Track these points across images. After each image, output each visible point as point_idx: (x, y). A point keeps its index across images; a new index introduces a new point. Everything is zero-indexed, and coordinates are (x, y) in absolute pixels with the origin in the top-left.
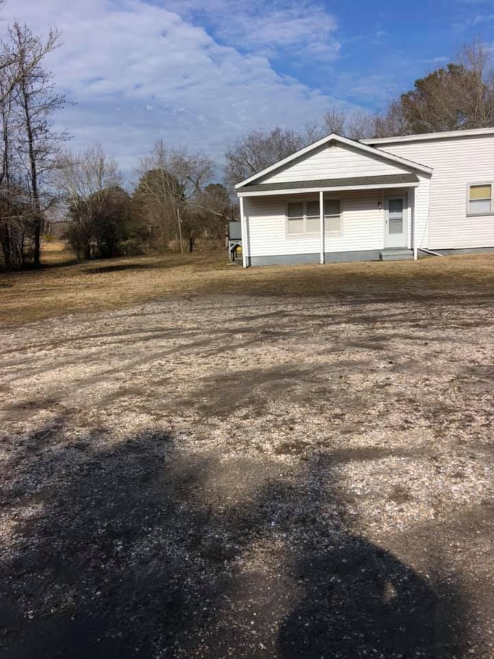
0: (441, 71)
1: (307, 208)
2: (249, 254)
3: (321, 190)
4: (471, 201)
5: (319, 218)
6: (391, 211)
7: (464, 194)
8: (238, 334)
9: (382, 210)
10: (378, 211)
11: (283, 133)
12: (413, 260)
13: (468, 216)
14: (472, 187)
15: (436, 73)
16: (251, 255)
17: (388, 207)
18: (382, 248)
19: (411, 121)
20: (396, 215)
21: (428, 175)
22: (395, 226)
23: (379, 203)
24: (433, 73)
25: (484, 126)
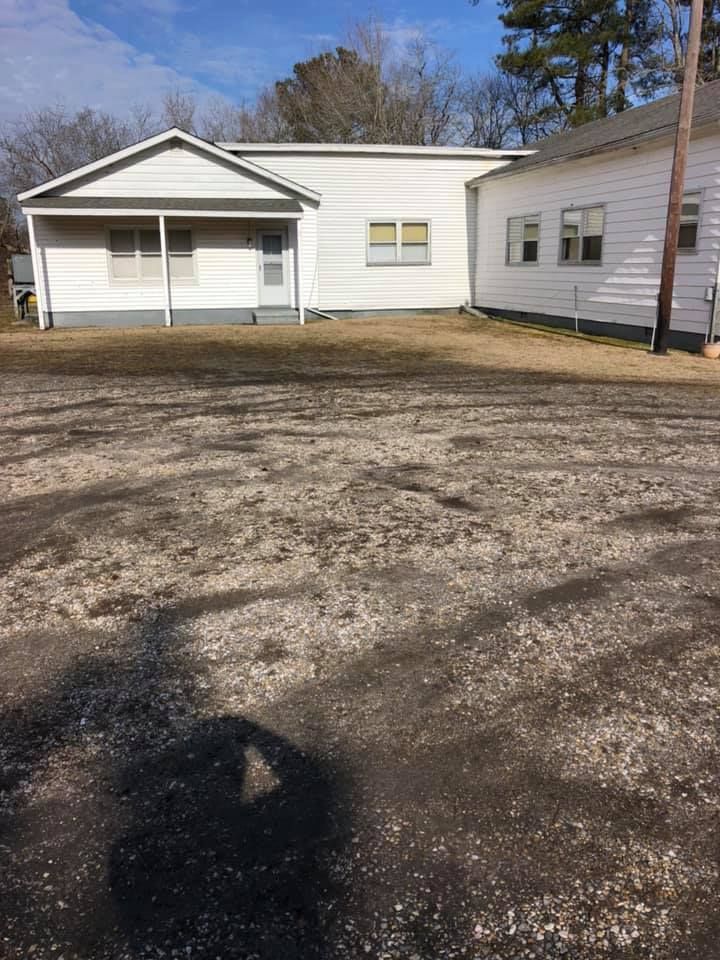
0: (328, 56)
1: (141, 241)
2: (49, 307)
3: (162, 214)
4: (371, 244)
5: (160, 256)
6: (266, 251)
7: (362, 234)
8: (29, 436)
9: (254, 250)
10: (247, 250)
11: (97, 118)
12: (299, 324)
13: (368, 265)
14: (372, 225)
15: (321, 58)
16: (53, 310)
17: (261, 245)
18: (256, 306)
19: (291, 122)
20: (273, 258)
21: (315, 204)
22: (273, 274)
23: (249, 240)
24: (317, 57)
25: (386, 142)
